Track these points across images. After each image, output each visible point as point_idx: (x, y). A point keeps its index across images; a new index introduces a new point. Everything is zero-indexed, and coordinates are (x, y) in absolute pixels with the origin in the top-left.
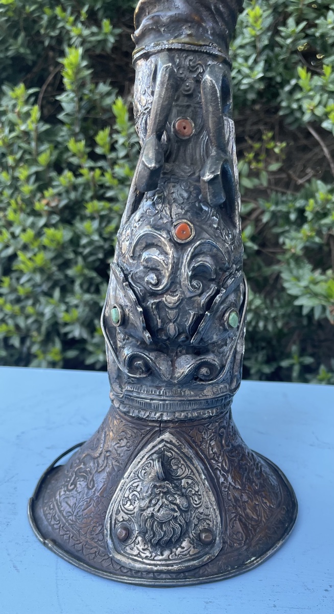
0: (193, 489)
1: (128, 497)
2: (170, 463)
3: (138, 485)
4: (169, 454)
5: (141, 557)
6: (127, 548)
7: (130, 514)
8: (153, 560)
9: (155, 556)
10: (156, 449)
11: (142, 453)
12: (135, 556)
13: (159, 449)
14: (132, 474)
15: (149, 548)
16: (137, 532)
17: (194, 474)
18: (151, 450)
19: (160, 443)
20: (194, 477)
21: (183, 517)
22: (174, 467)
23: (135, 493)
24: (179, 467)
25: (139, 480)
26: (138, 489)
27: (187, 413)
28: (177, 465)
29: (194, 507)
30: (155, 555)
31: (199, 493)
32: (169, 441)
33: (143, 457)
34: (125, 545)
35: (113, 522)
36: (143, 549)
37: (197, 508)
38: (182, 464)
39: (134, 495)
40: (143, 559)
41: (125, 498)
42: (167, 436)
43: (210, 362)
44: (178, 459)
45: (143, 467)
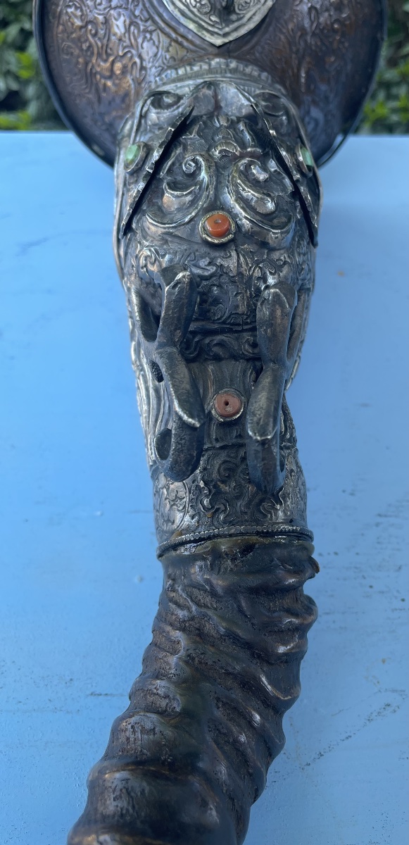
2: (212, 8)
4: (213, 18)
10: (232, 26)
11: (251, 25)
13: (228, 26)
18: (239, 27)
19: (229, 34)
22: (204, 2)
24: (199, 2)
27: (192, 69)
28: (202, 5)
32: (216, 36)
33: (249, 20)
38: (195, 7)
42: (218, 41)
43: (164, 110)
44: (201, 13)
45: (249, 7)
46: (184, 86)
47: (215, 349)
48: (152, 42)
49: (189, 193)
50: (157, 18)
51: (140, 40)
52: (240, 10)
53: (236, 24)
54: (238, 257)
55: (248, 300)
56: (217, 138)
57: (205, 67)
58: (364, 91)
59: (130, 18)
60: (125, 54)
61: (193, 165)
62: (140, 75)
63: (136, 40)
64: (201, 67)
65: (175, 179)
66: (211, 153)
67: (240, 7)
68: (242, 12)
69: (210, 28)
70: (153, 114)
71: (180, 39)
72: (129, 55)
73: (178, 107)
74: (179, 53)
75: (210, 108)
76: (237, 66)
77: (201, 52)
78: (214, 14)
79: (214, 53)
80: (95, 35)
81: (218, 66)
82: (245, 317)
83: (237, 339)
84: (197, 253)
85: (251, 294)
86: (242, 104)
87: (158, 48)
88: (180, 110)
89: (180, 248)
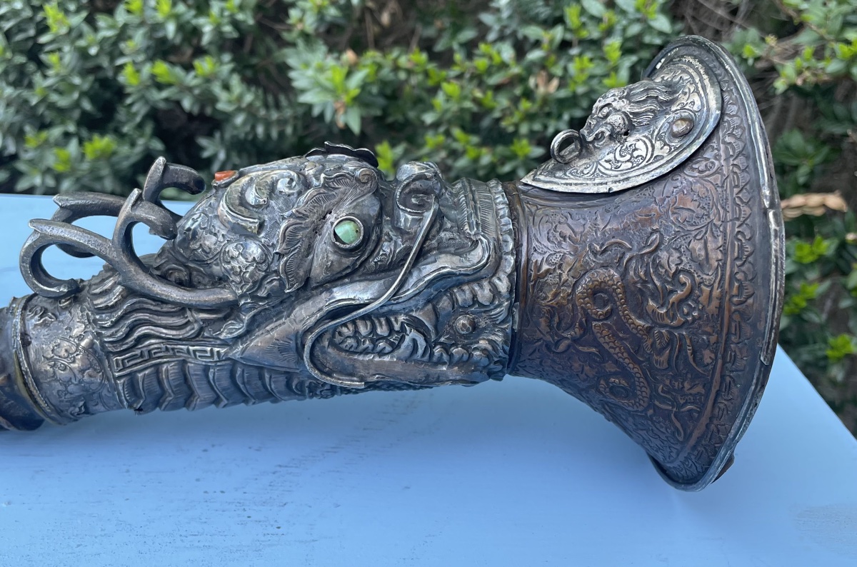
1: (628, 161)
3: (606, 161)
5: (696, 88)
6: (695, 108)
7: (651, 142)
8: (691, 77)
12: (699, 93)
14: (598, 182)
15: (680, 92)
16: (668, 116)
18: (551, 182)
19: (539, 180)
23: (618, 158)
25: (599, 167)
26: (611, 157)
34: (695, 115)
35: (676, 153)
36: (685, 94)
39: (621, 156)
40: (697, 85)
41: (633, 164)
45: (579, 176)
53: (553, 179)
68: (570, 175)
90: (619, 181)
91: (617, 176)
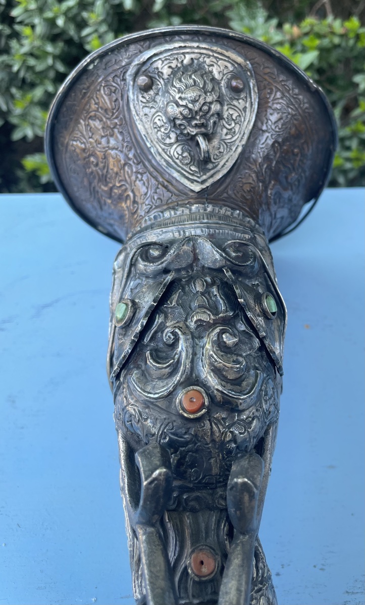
0: (164, 132)
1: (235, 124)
2: (191, 159)
3: (226, 135)
4: (193, 168)
5: (216, 58)
6: (231, 69)
7: (231, 104)
8: (201, 54)
9: (200, 58)
10: (208, 174)
11: (225, 171)
12: (222, 59)
13: (205, 174)
14: (234, 149)
15: (206, 67)
16: (222, 85)
17: (163, 150)
18: (214, 174)
19: (205, 181)
20: (163, 146)
21: (172, 96)
22: (185, 154)
23: (229, 127)
24: (181, 155)
25: (226, 141)
26: (225, 131)
27: (175, 214)
28: (183, 157)
29: (161, 112)
30: (200, 60)
31: (156, 130)
32: (195, 183)
33: (223, 166)
34: (234, 72)
35: (248, 99)
36: (213, 65)
37: (157, 112)
38: (177, 159)
39: (230, 125)
40: (213, 56)
41: (238, 123)
42: (197, 188)
43: (150, 263)
44: (183, 164)
45: (222, 156)
46: (168, 232)
47: (192, 503)
48: (142, 182)
49: (168, 366)
50: (147, 163)
51: (133, 178)
52: (215, 159)
53: (212, 172)
54: (211, 425)
55: (220, 462)
56: (193, 307)
57: (187, 211)
58: (321, 183)
59: (125, 160)
60: (121, 186)
61: (172, 337)
62: (134, 207)
63: (130, 177)
64: (183, 212)
65: (157, 345)
66: (188, 323)
67: (215, 157)
68: (217, 161)
69: (190, 177)
70: (141, 266)
71: (166, 183)
72: (124, 188)
73: (162, 263)
74: (165, 195)
75: (190, 261)
76: (214, 209)
77: (182, 197)
78: (193, 165)
79: (195, 197)
80: (97, 165)
81: (197, 211)
82: (218, 477)
83: (212, 495)
84: (175, 424)
85: (223, 457)
86: (216, 259)
87: (147, 188)
88: (164, 265)
89: (160, 417)
90: (242, 138)
91: (238, 137)
